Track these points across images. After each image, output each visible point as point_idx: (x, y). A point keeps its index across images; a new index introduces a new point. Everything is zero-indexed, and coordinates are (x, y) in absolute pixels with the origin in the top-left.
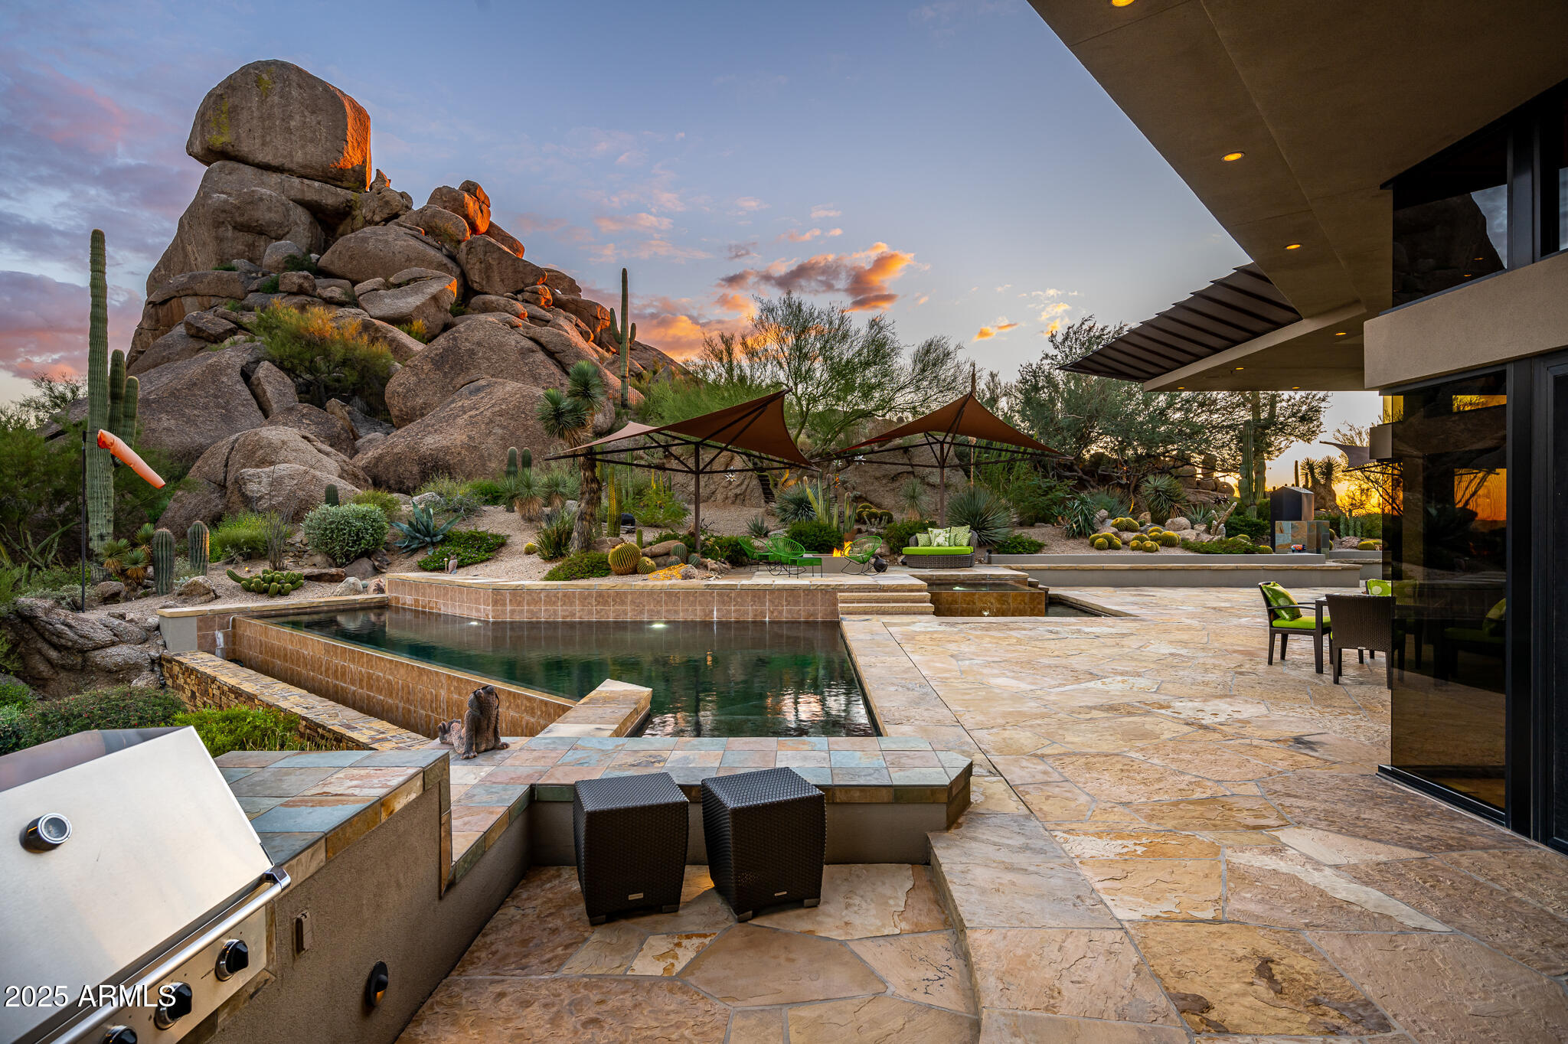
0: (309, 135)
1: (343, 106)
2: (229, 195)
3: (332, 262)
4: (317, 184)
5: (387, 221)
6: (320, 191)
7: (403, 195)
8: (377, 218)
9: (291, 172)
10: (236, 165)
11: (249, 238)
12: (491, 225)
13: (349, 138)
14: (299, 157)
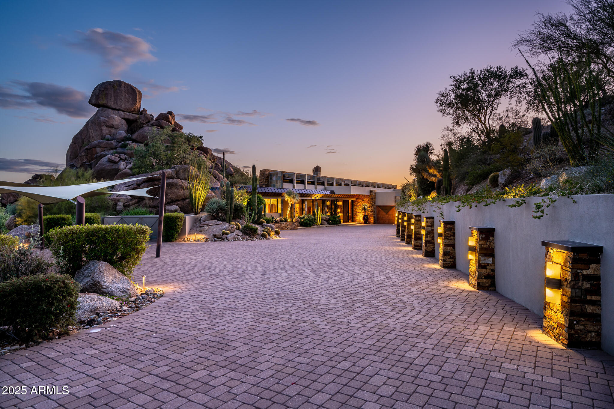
0: (126, 100)
1: (136, 92)
2: (105, 117)
3: (137, 138)
4: (128, 113)
5: (147, 123)
6: (129, 116)
7: (151, 115)
8: (144, 122)
9: (121, 110)
10: (106, 109)
11: (110, 129)
12: (175, 122)
13: (137, 101)
14: (123, 106)
